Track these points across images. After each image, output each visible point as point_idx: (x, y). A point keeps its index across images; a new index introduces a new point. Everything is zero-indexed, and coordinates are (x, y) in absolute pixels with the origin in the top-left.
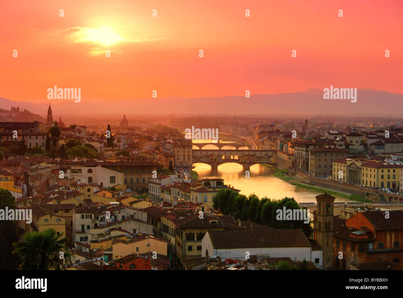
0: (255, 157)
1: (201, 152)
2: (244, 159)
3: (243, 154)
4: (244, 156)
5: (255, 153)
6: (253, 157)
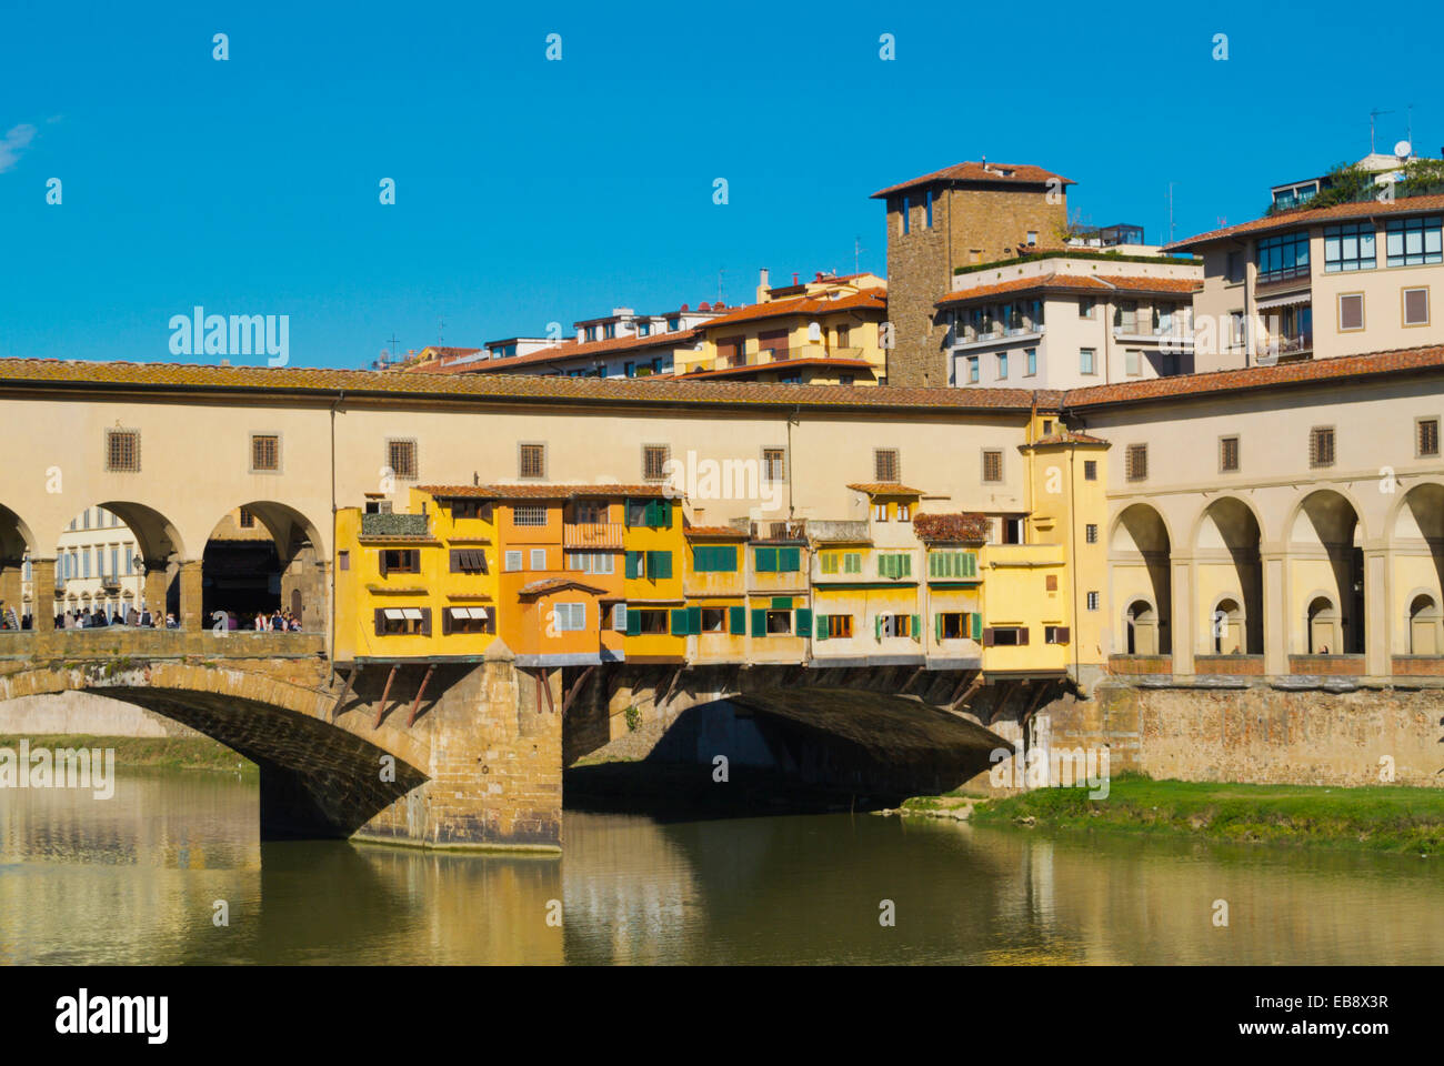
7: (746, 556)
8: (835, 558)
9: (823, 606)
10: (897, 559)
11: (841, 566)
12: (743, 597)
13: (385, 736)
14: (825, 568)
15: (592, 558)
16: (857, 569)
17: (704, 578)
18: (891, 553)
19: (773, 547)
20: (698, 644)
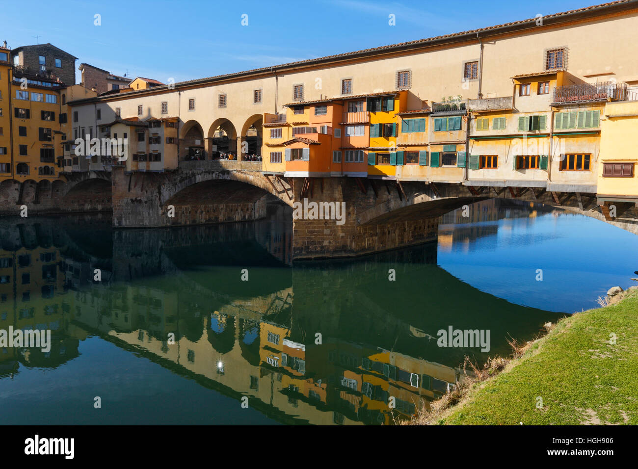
3: (298, 90)
4: (291, 117)
5: (403, 77)
6: (380, 118)
7: (430, 123)
8: (486, 122)
9: (478, 150)
10: (533, 119)
11: (491, 125)
12: (427, 145)
14: (479, 128)
15: (355, 128)
16: (503, 127)
17: (407, 136)
18: (530, 115)
19: (445, 117)
20: (402, 170)
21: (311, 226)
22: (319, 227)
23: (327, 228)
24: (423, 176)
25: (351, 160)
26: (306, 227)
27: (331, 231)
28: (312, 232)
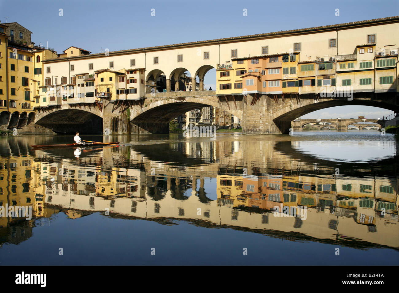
0: (295, 65)
1: (72, 63)
2: (233, 78)
3: (234, 52)
4: (235, 65)
6: (289, 65)
7: (316, 66)
8: (344, 65)
9: (340, 77)
10: (366, 63)
11: (347, 66)
13: (232, 111)
14: (341, 67)
15: (274, 70)
16: (352, 67)
17: (304, 73)
18: (364, 62)
19: (324, 63)
20: (302, 89)
21: (255, 119)
22: (258, 119)
23: (261, 120)
24: (314, 91)
25: (272, 85)
26: (253, 119)
27: (262, 121)
28: (255, 122)
